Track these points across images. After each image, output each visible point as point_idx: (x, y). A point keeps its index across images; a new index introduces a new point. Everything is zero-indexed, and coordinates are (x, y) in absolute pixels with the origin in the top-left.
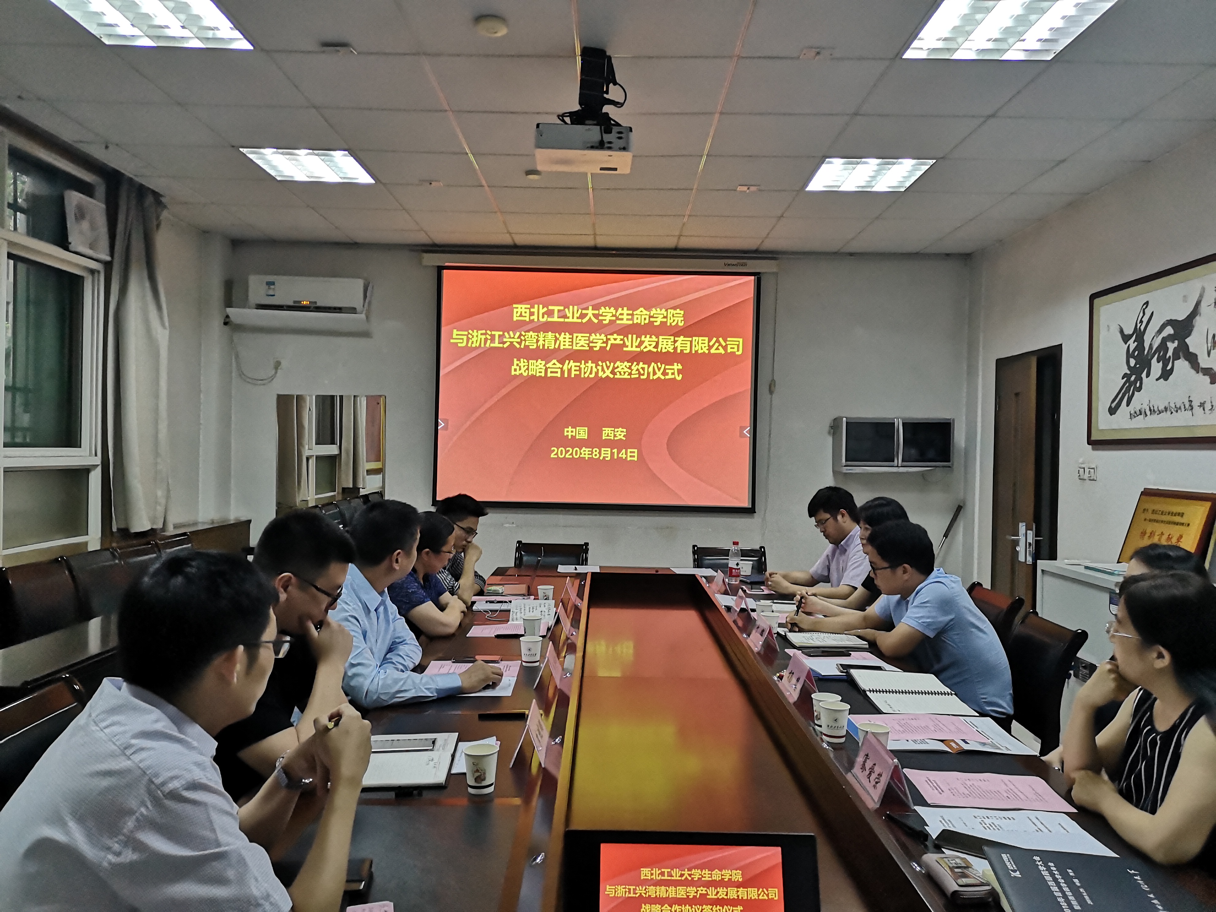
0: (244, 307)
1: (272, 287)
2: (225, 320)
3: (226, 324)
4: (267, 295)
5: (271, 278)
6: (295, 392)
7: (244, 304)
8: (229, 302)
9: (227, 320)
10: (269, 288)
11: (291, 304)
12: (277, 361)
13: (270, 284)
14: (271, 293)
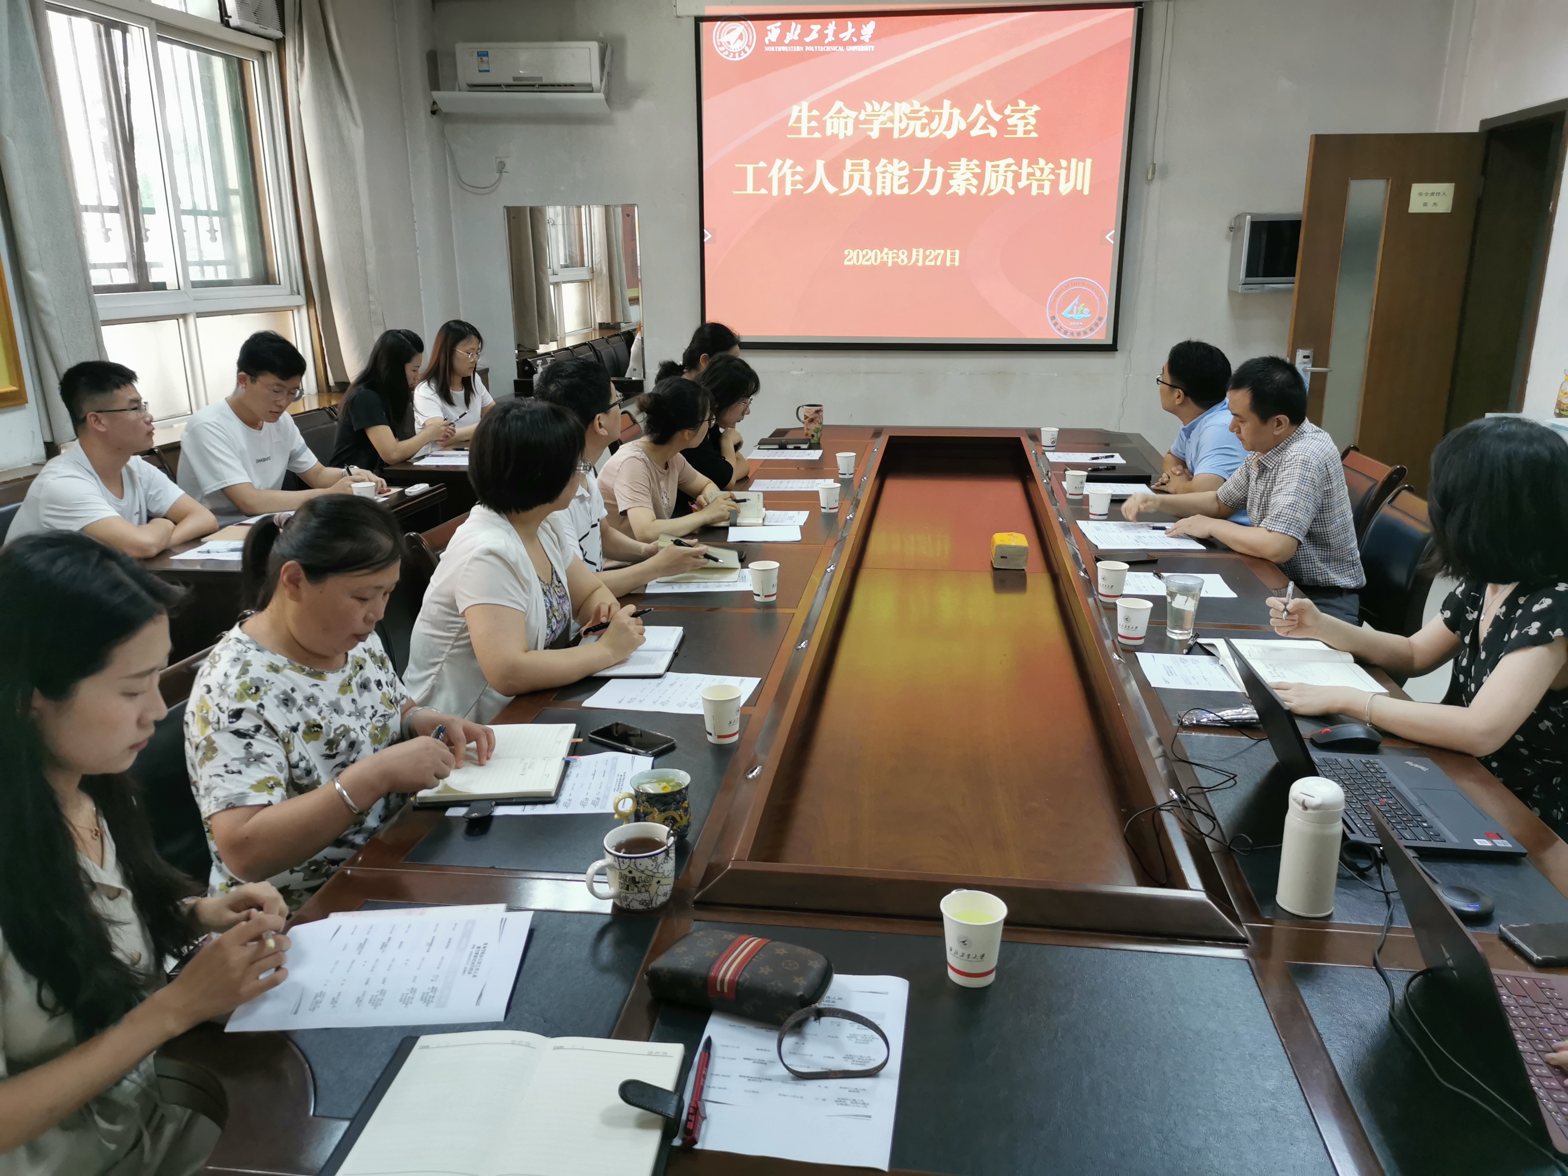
0: (453, 89)
1: (485, 59)
2: (432, 107)
3: (434, 112)
4: (480, 71)
5: (483, 46)
6: (527, 202)
7: (453, 86)
8: (435, 84)
9: (435, 108)
10: (482, 61)
11: (511, 82)
12: (501, 162)
13: (482, 54)
14: (484, 67)
